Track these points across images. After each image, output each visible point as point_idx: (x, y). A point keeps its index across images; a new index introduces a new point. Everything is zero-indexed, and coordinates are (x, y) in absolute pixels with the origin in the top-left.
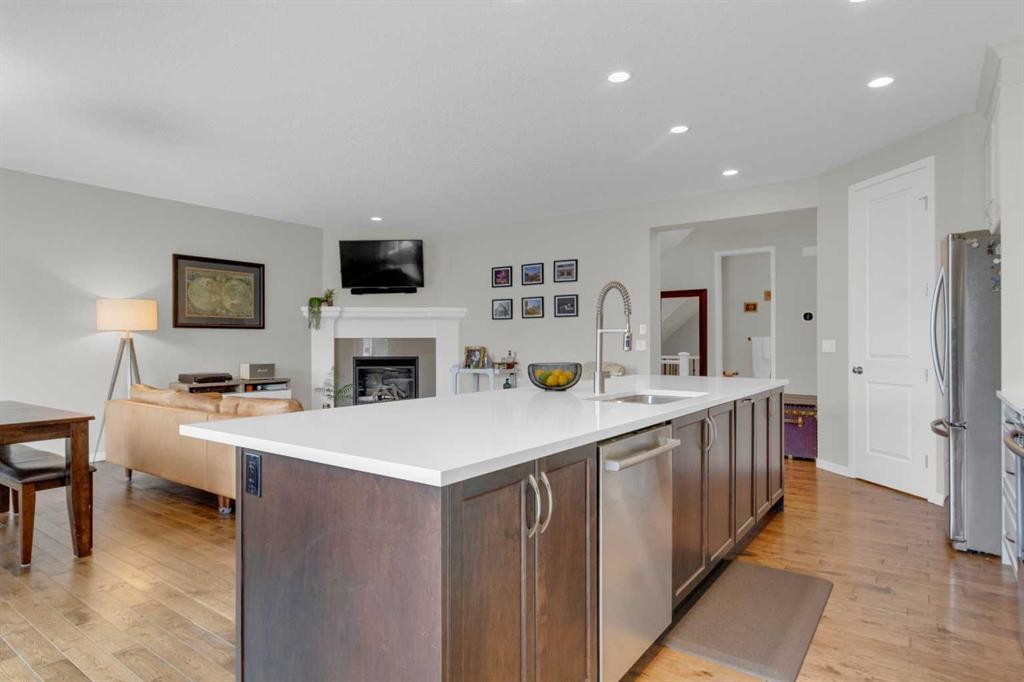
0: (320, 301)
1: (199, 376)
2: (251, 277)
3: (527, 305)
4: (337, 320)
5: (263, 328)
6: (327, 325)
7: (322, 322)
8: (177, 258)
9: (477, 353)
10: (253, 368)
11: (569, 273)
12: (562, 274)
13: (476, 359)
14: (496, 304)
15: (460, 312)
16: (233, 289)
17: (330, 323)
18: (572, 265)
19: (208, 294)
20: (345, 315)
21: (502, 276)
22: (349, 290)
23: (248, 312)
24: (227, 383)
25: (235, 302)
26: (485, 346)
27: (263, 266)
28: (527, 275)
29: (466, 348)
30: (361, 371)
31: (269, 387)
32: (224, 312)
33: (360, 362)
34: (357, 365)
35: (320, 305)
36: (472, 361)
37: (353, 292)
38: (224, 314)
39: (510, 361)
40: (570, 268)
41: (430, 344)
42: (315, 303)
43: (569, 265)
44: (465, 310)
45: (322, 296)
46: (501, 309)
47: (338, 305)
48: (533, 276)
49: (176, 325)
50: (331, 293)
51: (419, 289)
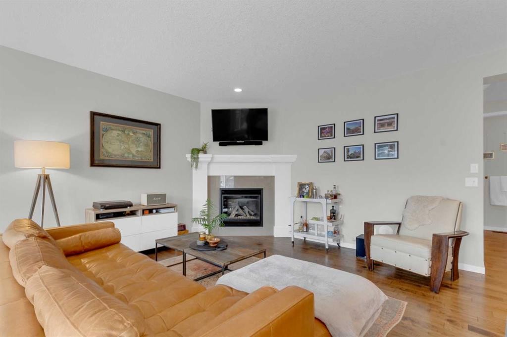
0: (198, 151)
1: (108, 204)
2: (151, 132)
3: (348, 151)
4: (209, 163)
5: (160, 168)
6: (203, 167)
7: (199, 165)
8: (93, 115)
9: (307, 186)
10: (150, 197)
11: (390, 124)
12: (382, 125)
13: (306, 191)
14: (321, 152)
15: (293, 158)
16: (138, 140)
17: (205, 166)
18: (394, 118)
19: (118, 143)
20: (215, 160)
21: (326, 131)
22: (217, 143)
23: (150, 157)
24: (128, 209)
25: (140, 149)
26: (313, 182)
27: (160, 125)
28: (348, 129)
29: (299, 183)
30: (225, 198)
31: (162, 211)
32: (131, 156)
33: (225, 192)
34: (222, 194)
35: (198, 153)
36: (303, 192)
37: (221, 144)
38: (131, 157)
39: (334, 193)
40: (392, 120)
41: (270, 180)
42: (196, 152)
43: (390, 119)
44: (296, 156)
45: (200, 147)
46: (325, 155)
47: (209, 154)
48: (354, 129)
49: (93, 164)
50: (206, 145)
51: (264, 142)
